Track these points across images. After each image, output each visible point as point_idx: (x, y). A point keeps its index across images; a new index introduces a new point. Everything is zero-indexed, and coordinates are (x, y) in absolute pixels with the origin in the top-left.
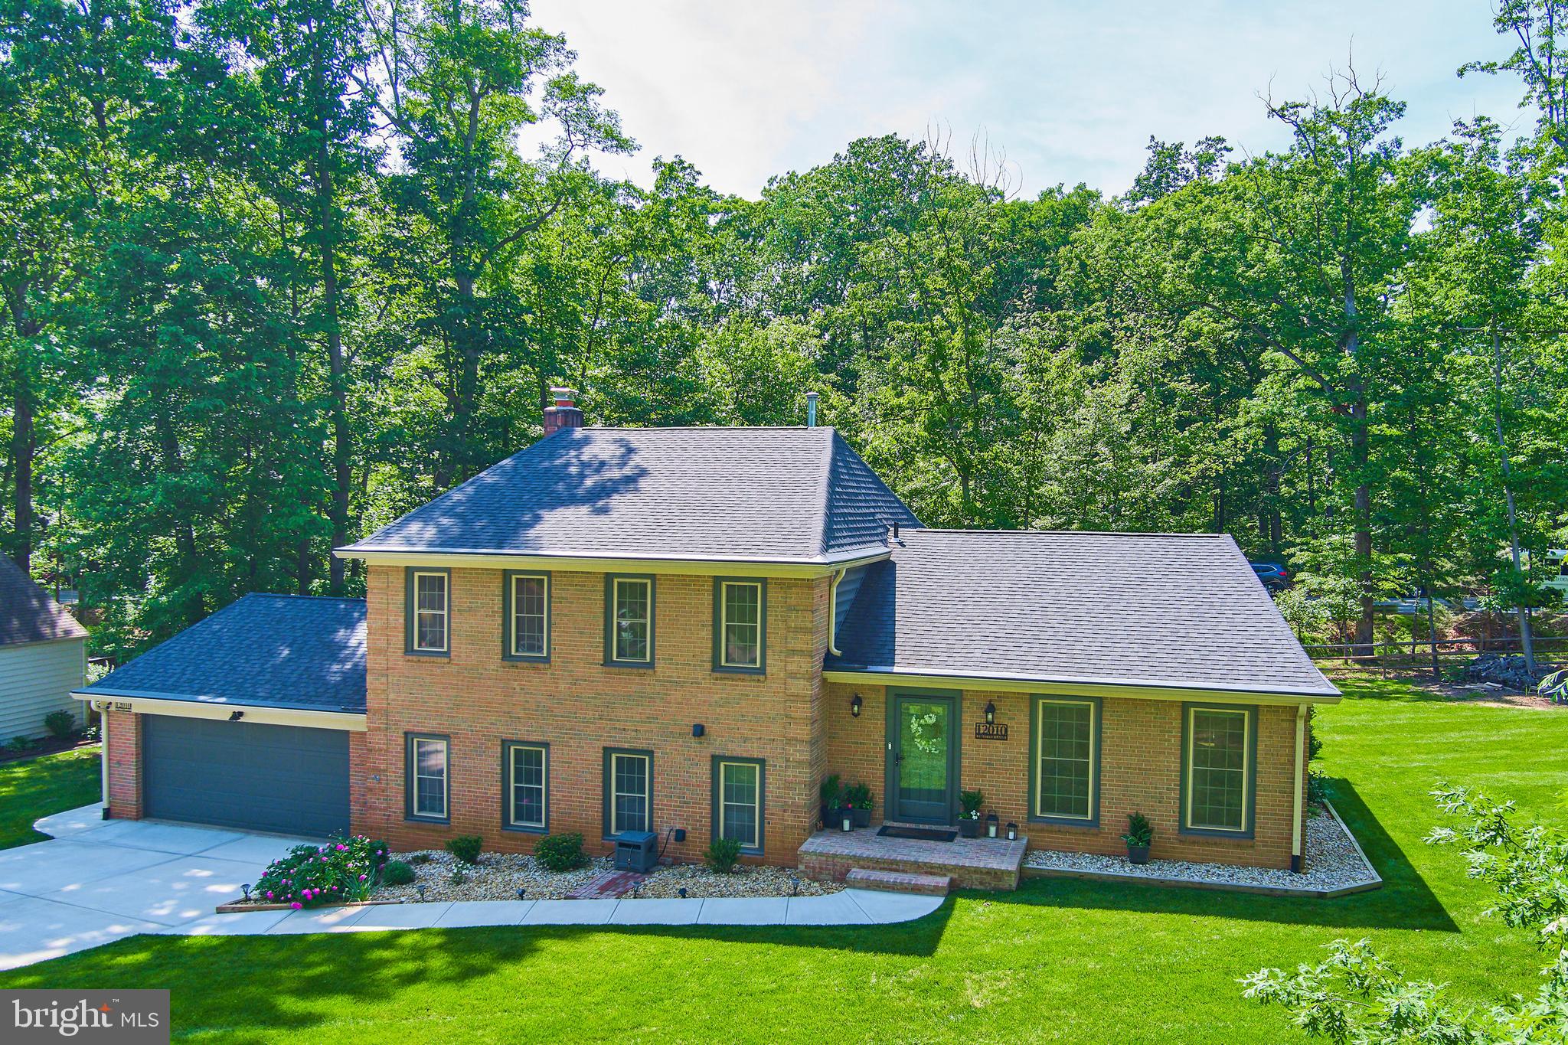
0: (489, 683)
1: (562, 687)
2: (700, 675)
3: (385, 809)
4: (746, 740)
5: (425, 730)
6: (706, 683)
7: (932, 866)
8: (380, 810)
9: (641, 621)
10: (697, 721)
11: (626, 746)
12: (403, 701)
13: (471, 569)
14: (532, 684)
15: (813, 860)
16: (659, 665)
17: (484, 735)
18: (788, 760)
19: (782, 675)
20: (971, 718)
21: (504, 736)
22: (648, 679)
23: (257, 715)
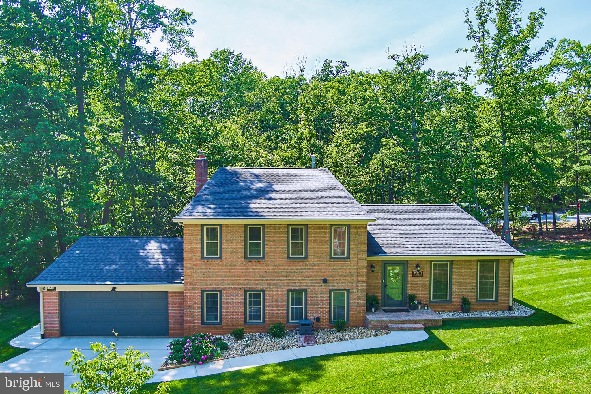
0: (239, 268)
1: (270, 268)
2: (325, 260)
3: (192, 322)
4: (342, 283)
5: (211, 289)
6: (328, 263)
7: (416, 321)
8: (190, 322)
9: (301, 242)
10: (324, 277)
11: (296, 288)
12: (200, 278)
13: (231, 225)
14: (258, 267)
15: (375, 323)
16: (309, 258)
17: (237, 289)
18: (358, 289)
19: (356, 259)
20: (411, 269)
21: (245, 288)
22: (305, 263)
23: (122, 288)
